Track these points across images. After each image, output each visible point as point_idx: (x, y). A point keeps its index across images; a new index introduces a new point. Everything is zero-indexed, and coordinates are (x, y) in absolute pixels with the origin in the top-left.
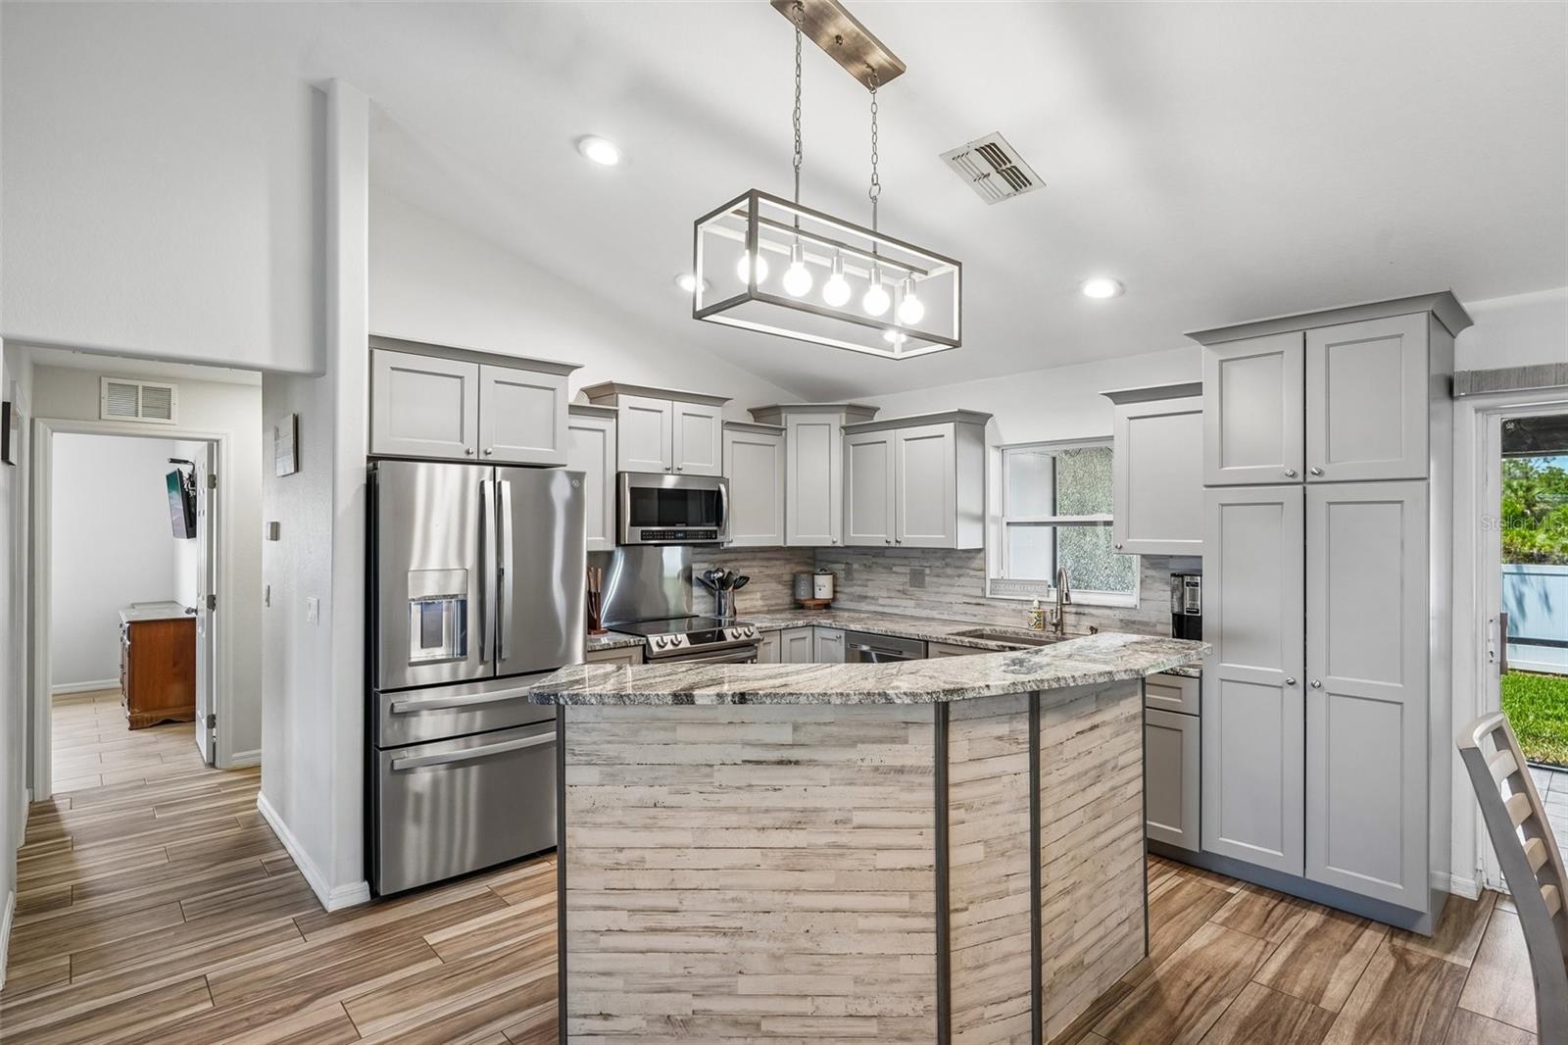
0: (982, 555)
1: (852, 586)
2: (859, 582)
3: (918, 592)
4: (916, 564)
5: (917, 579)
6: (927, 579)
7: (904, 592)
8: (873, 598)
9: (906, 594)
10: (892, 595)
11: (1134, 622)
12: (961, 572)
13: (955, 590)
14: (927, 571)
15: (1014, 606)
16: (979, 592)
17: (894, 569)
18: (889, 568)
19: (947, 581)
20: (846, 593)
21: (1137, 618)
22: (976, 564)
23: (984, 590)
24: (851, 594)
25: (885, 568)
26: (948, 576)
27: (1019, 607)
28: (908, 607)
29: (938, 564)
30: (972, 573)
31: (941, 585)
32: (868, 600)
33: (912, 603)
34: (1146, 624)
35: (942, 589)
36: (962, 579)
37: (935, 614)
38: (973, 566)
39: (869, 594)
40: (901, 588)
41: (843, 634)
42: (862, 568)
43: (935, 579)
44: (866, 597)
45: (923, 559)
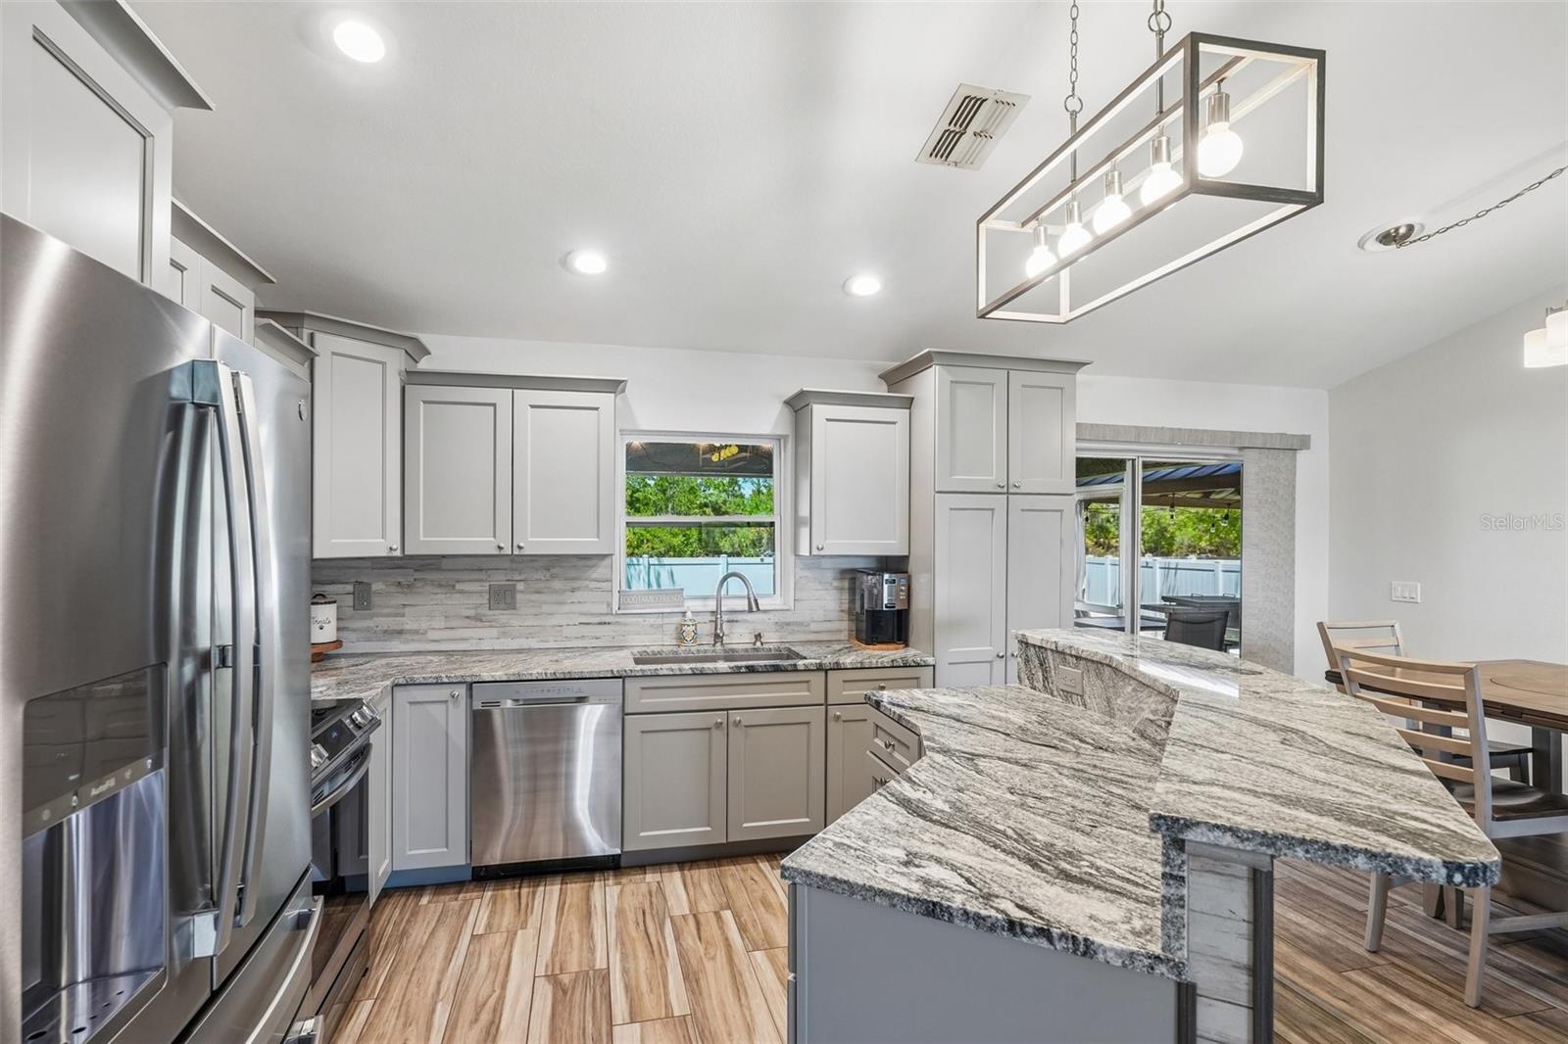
0: (607, 561)
1: (371, 617)
2: (386, 611)
3: (503, 616)
4: (499, 579)
5: (503, 598)
6: (519, 596)
7: (478, 618)
8: (416, 632)
9: (481, 621)
10: (453, 624)
11: (788, 624)
12: (576, 584)
13: (567, 608)
14: (520, 586)
15: (651, 620)
16: (604, 609)
17: (458, 586)
18: (450, 587)
19: (553, 598)
20: (354, 630)
21: (791, 620)
22: (600, 572)
23: (609, 605)
24: (368, 629)
25: (440, 586)
26: (556, 592)
27: (659, 621)
28: (486, 638)
29: (540, 575)
30: (593, 585)
31: (545, 603)
32: (408, 636)
33: (494, 632)
34: (801, 624)
35: (545, 608)
36: (578, 594)
37: (533, 643)
38: (594, 576)
39: (407, 627)
40: (471, 613)
41: (461, 691)
42: (393, 589)
43: (535, 597)
44: (400, 632)
45: (512, 570)
